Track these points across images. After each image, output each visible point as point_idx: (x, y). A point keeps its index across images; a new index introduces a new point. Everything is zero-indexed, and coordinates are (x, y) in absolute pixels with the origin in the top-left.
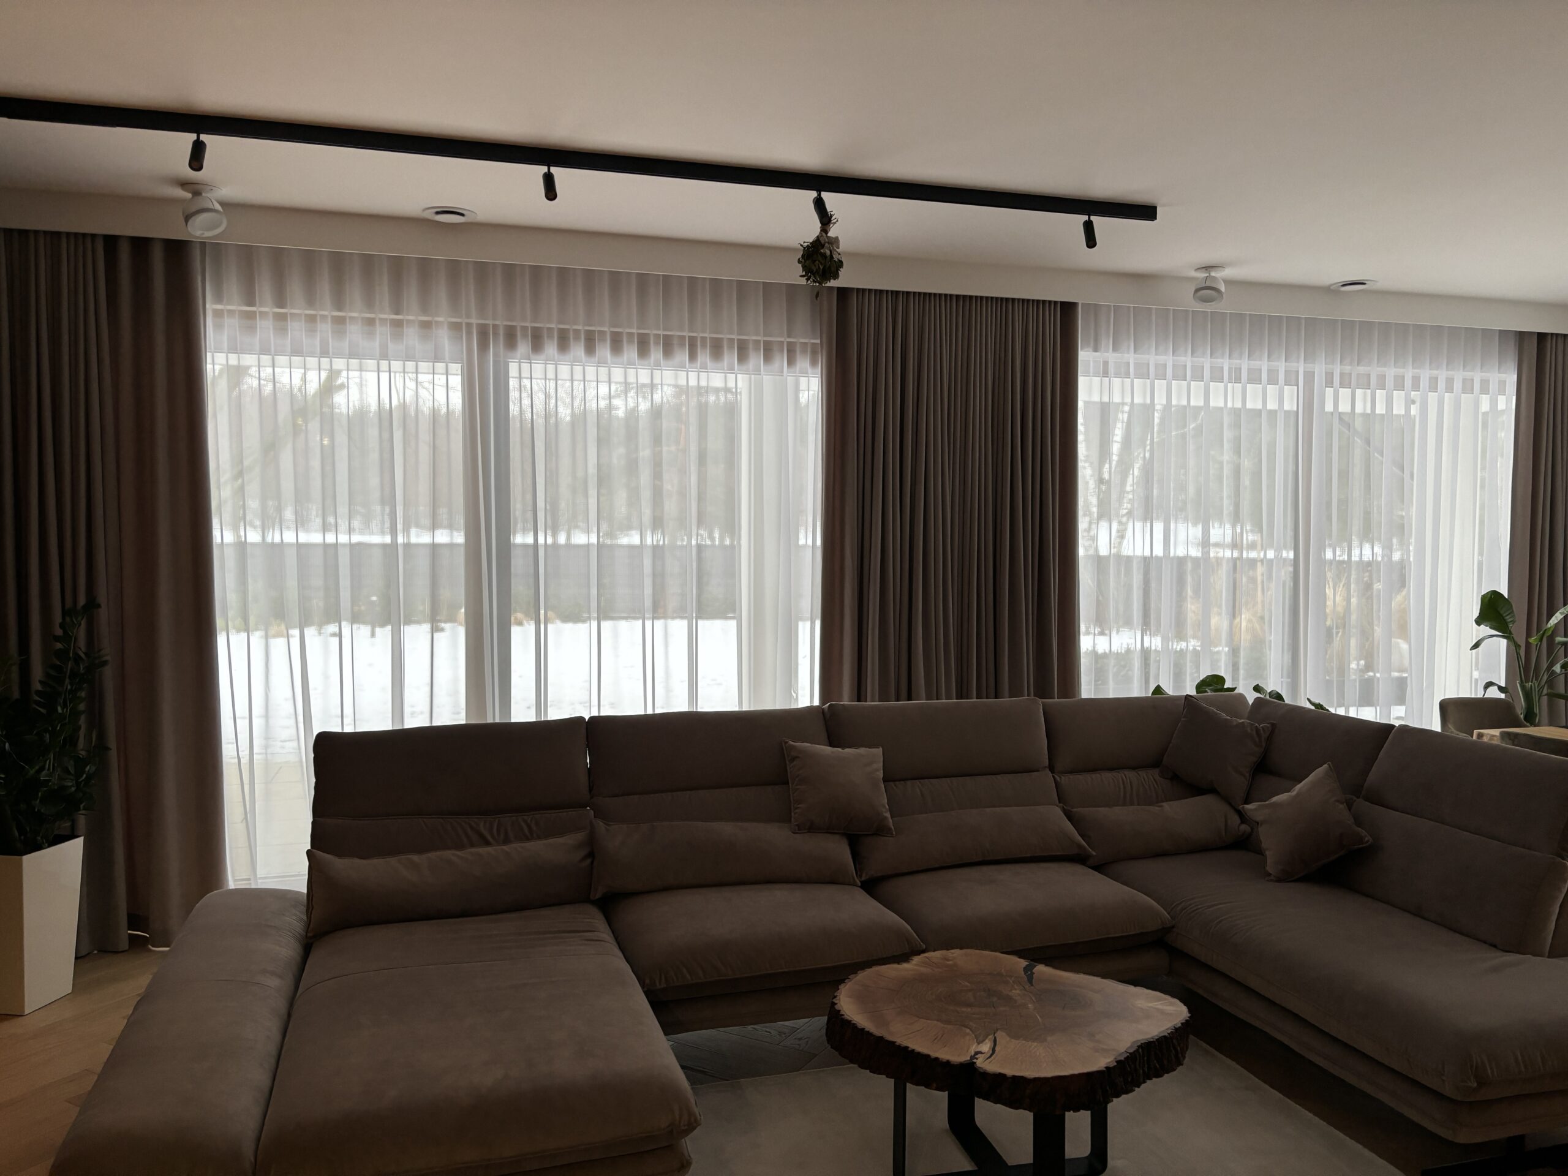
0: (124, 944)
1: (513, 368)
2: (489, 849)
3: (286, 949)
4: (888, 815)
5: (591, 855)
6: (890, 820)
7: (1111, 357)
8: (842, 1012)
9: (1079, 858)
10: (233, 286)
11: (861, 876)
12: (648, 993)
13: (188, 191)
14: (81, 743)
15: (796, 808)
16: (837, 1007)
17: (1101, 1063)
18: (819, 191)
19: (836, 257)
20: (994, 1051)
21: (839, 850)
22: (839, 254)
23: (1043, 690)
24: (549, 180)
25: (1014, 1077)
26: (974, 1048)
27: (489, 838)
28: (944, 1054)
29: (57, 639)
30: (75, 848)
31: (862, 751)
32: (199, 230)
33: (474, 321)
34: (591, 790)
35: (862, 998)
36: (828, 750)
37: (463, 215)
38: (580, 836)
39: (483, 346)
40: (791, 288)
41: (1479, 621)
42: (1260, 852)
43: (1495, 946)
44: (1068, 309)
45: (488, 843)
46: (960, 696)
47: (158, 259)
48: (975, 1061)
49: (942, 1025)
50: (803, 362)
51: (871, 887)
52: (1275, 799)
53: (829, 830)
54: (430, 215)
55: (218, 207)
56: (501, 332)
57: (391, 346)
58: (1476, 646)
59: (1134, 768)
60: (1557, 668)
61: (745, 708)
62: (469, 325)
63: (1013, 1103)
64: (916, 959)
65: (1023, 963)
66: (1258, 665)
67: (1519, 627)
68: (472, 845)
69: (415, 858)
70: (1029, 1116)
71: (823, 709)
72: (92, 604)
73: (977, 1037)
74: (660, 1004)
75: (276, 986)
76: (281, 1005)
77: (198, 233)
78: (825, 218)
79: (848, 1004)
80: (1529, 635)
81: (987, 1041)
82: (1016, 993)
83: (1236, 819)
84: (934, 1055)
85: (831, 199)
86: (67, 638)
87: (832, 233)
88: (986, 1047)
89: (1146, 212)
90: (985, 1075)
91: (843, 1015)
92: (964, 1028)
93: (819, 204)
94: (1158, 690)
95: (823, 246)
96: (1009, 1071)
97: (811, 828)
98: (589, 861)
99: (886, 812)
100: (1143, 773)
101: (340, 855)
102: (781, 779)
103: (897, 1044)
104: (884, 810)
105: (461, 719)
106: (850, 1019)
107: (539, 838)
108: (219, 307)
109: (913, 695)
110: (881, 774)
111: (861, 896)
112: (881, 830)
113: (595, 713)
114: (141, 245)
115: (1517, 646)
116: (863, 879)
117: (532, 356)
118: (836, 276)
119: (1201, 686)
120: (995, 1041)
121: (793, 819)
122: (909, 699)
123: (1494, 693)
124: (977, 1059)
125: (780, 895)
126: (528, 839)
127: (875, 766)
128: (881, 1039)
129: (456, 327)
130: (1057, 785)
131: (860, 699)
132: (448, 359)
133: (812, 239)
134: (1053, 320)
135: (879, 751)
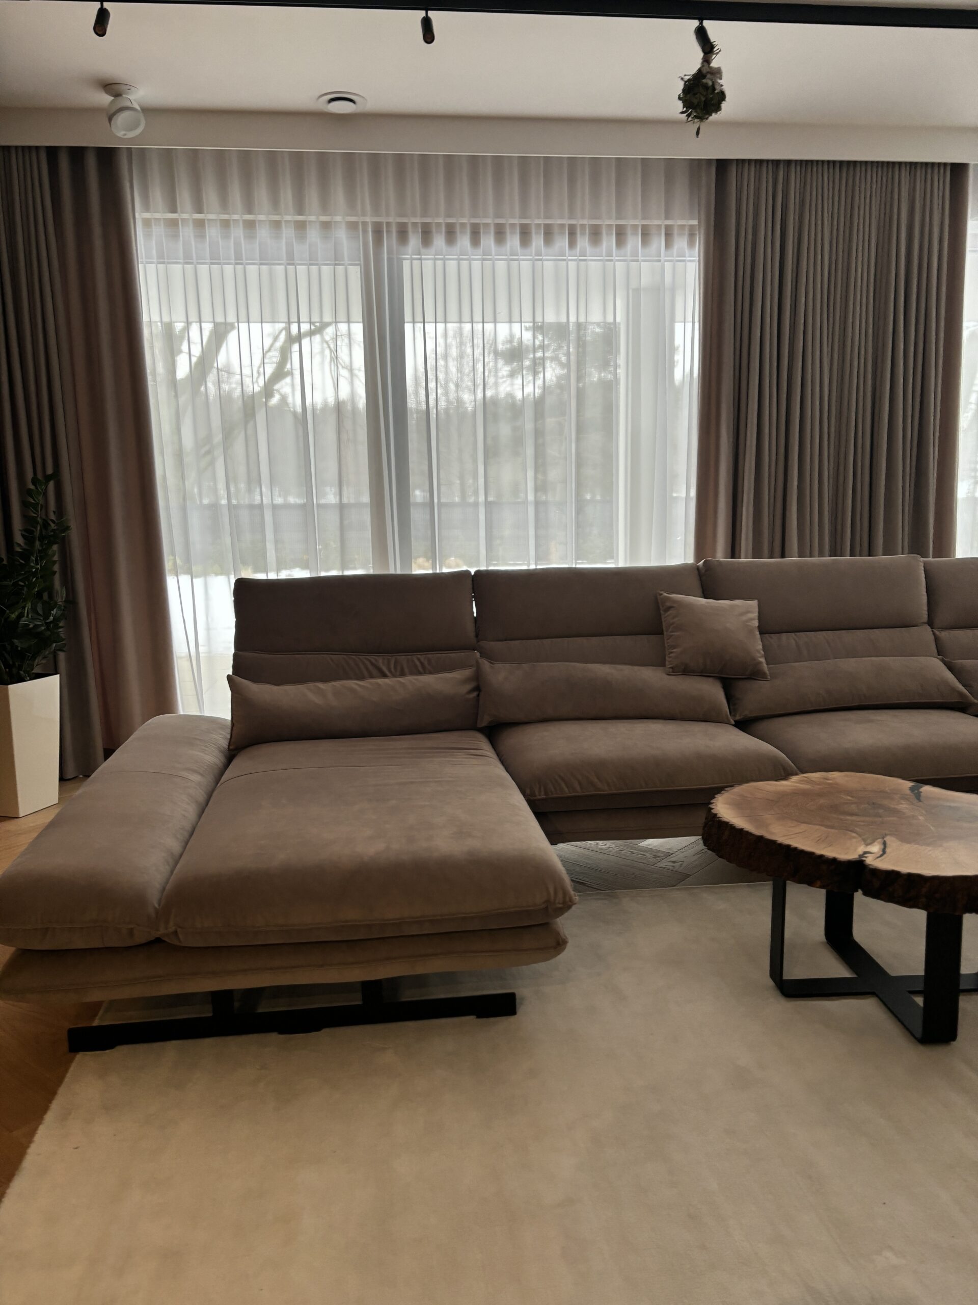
1: (406, 265)
2: (387, 680)
4: (763, 660)
5: (477, 689)
6: (765, 665)
8: (719, 815)
11: (735, 716)
12: (532, 803)
13: (110, 93)
15: (672, 653)
16: (713, 811)
18: (701, 20)
19: (718, 88)
20: (883, 851)
21: (714, 692)
22: (722, 86)
23: (918, 549)
24: (427, 25)
25: (910, 875)
26: (861, 849)
27: (387, 672)
28: (829, 852)
30: (52, 685)
31: (737, 603)
32: (122, 132)
33: (368, 219)
34: (477, 636)
35: (739, 805)
36: (703, 601)
37: (353, 101)
38: (467, 673)
39: (378, 241)
44: (958, 171)
45: (384, 676)
46: (833, 553)
47: (91, 163)
48: (864, 859)
49: (826, 829)
50: (681, 243)
51: (745, 725)
53: (703, 673)
54: (323, 105)
55: (137, 108)
56: (394, 229)
57: (297, 247)
63: (907, 901)
64: (794, 778)
65: (910, 784)
68: (372, 677)
69: (321, 685)
70: (922, 916)
71: (698, 566)
73: (864, 840)
75: (197, 781)
78: (707, 47)
79: (725, 810)
81: (876, 843)
82: (904, 806)
84: (819, 852)
85: (714, 28)
86: (35, 505)
87: (714, 64)
88: (876, 848)
90: (876, 872)
91: (721, 818)
92: (849, 832)
93: (701, 34)
95: (704, 77)
96: (904, 869)
97: (685, 671)
98: (475, 694)
99: (760, 657)
101: (256, 681)
102: (656, 628)
103: (778, 842)
104: (758, 655)
106: (728, 821)
107: (431, 673)
108: (147, 215)
109: (787, 553)
110: (756, 624)
111: (737, 731)
112: (755, 674)
114: (77, 154)
116: (738, 718)
117: (423, 250)
118: (718, 108)
120: (885, 844)
121: (667, 663)
122: (783, 556)
124: (866, 857)
125: (656, 727)
126: (420, 674)
127: (751, 615)
128: (761, 838)
129: (352, 226)
130: (937, 639)
131: (733, 556)
132: (347, 262)
133: (694, 70)
134: (942, 186)
135: (754, 604)
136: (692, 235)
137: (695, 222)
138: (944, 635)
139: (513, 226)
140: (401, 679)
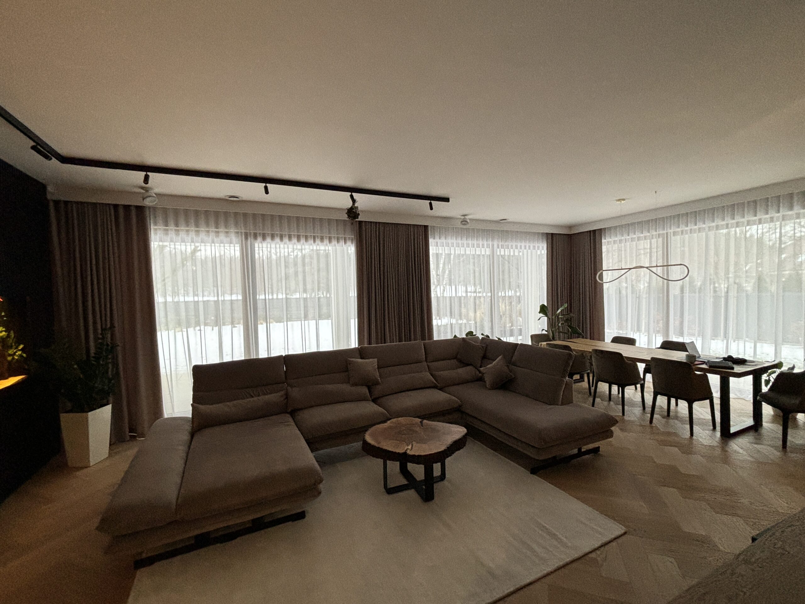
0: (128, 438)
1: (256, 245)
3: (185, 437)
4: (379, 379)
5: (287, 398)
7: (439, 241)
9: (435, 387)
10: (160, 220)
12: (306, 440)
13: (144, 190)
14: (110, 373)
15: (351, 379)
16: (365, 439)
17: (442, 448)
18: (352, 193)
19: (357, 212)
20: (412, 448)
21: (365, 390)
23: (423, 338)
24: (266, 188)
26: (406, 448)
27: (253, 395)
28: (398, 451)
29: (99, 339)
30: (108, 409)
31: (371, 360)
32: (148, 202)
33: (243, 231)
34: (286, 378)
35: (373, 436)
36: (360, 360)
37: (238, 198)
38: (282, 393)
39: (246, 238)
40: (344, 221)
41: (540, 312)
42: (485, 382)
43: (547, 404)
44: (426, 227)
45: (253, 397)
46: (399, 342)
47: (133, 212)
48: (407, 452)
49: (397, 442)
50: (349, 243)
51: (375, 401)
52: (488, 366)
53: (361, 385)
54: (227, 198)
55: (154, 195)
56: (252, 234)
57: (215, 240)
58: (539, 319)
59: (449, 359)
60: (560, 325)
61: (335, 349)
62: (241, 232)
63: (418, 463)
64: (389, 422)
65: (420, 420)
66: (482, 327)
67: (550, 314)
68: (248, 398)
69: (228, 403)
70: (423, 466)
71: (359, 348)
72: (112, 326)
73: (407, 444)
74: (310, 443)
75: (181, 450)
76: (184, 455)
77: (148, 204)
78: (354, 201)
79: (369, 438)
80: (552, 316)
81: (410, 445)
82: (418, 429)
83: (478, 372)
84: (394, 451)
85: (355, 195)
86: (103, 338)
87: (356, 205)
88: (410, 447)
89: (447, 200)
90: (410, 455)
91: (367, 441)
92: (403, 442)
93: (352, 197)
94: (455, 336)
95: (353, 209)
96: (417, 454)
97: (355, 384)
98: (286, 400)
100: (452, 361)
101: (202, 404)
102: (346, 370)
103: (384, 449)
104: (378, 376)
105: (243, 358)
106: (369, 442)
107: (270, 394)
108: (156, 227)
110: (376, 366)
111: (372, 404)
112: (377, 383)
113: (287, 354)
114: (127, 208)
115: (550, 319)
116: (372, 398)
117: (263, 242)
118: (358, 218)
119: (467, 335)
120: (412, 445)
121: (350, 382)
122: (385, 343)
123: (544, 332)
125: (347, 405)
126: (266, 395)
127: (375, 364)
128: (379, 447)
129: (237, 233)
130: (428, 366)
131: (370, 344)
132: (234, 243)
133: (350, 207)
134: (422, 230)
135: (376, 360)
136: (352, 240)
137: (353, 237)
138: (430, 364)
139: (294, 235)
140: (259, 398)
